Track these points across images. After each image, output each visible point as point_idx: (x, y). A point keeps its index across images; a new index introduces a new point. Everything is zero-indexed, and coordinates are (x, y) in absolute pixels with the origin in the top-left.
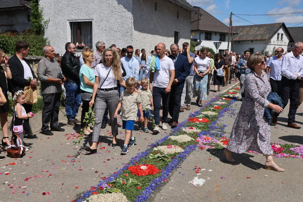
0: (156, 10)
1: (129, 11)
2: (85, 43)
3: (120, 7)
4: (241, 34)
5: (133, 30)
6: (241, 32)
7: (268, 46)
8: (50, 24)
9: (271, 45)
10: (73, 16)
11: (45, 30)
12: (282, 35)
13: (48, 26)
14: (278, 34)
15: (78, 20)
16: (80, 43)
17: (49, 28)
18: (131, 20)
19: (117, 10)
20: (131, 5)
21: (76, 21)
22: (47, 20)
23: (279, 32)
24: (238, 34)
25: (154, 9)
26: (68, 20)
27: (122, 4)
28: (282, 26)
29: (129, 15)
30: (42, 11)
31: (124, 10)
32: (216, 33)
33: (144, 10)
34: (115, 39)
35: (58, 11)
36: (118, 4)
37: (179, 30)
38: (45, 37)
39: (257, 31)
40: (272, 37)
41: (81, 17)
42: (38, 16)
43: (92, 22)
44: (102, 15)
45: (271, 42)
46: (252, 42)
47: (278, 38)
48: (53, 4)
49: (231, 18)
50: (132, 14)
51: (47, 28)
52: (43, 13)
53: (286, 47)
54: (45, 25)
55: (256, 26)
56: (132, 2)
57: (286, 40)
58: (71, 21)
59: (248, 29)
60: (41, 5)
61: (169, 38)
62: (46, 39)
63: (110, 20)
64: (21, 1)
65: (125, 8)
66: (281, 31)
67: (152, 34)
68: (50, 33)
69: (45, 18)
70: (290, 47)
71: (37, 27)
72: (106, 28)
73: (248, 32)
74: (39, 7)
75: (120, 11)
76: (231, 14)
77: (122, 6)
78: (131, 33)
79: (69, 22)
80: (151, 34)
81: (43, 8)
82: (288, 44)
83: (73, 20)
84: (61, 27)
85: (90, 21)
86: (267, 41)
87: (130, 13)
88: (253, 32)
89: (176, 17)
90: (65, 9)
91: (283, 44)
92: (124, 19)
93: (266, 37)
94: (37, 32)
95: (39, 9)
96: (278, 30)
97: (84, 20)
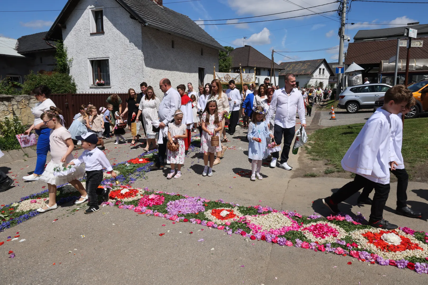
0: (173, 47)
1: (139, 49)
2: (104, 80)
3: (131, 45)
4: (288, 69)
5: (145, 67)
6: (288, 67)
7: (311, 80)
8: (74, 62)
9: (313, 78)
10: (92, 55)
11: (70, 68)
12: (324, 69)
13: (72, 64)
14: (320, 69)
15: (97, 58)
16: (100, 80)
17: (73, 67)
18: (141, 57)
19: (129, 48)
20: (141, 43)
21: (96, 59)
22: (71, 59)
23: (320, 67)
24: (284, 69)
25: (171, 46)
26: (88, 59)
27: (133, 42)
28: (323, 62)
29: (140, 52)
30: (66, 51)
31: (135, 48)
32: (264, 69)
33: (157, 48)
34: (129, 76)
35: (80, 50)
36: (130, 42)
37: (204, 67)
38: (70, 75)
39: (302, 66)
40: (314, 72)
41: (99, 56)
42: (63, 55)
43: (108, 60)
44: (117, 53)
45: (313, 76)
46: (297, 76)
47: (320, 73)
48: (75, 44)
49: (272, 55)
50: (142, 51)
51: (71, 66)
52: (67, 52)
53: (328, 81)
54: (70, 64)
55: (300, 62)
56: (141, 40)
57: (327, 74)
58: (91, 59)
59: (294, 65)
60: (65, 45)
61: (191, 74)
62: (71, 77)
63: (124, 58)
64: (47, 41)
65: (136, 45)
66: (323, 66)
67: (170, 70)
68: (74, 71)
69: (69, 57)
70: (332, 80)
71: (61, 66)
72: (120, 65)
73: (293, 68)
74: (64, 46)
75: (132, 49)
76: (273, 51)
77: (133, 44)
78: (142, 70)
79: (90, 60)
80: (167, 70)
81: (67, 48)
82: (329, 78)
83: (92, 58)
84: (83, 65)
85: (107, 59)
86: (310, 76)
87: (141, 51)
88: (298, 67)
89: (200, 54)
90: (86, 48)
91: (325, 77)
92: (135, 56)
93: (309, 72)
94: (61, 70)
95: (64, 48)
96: (319, 66)
97: (102, 58)
